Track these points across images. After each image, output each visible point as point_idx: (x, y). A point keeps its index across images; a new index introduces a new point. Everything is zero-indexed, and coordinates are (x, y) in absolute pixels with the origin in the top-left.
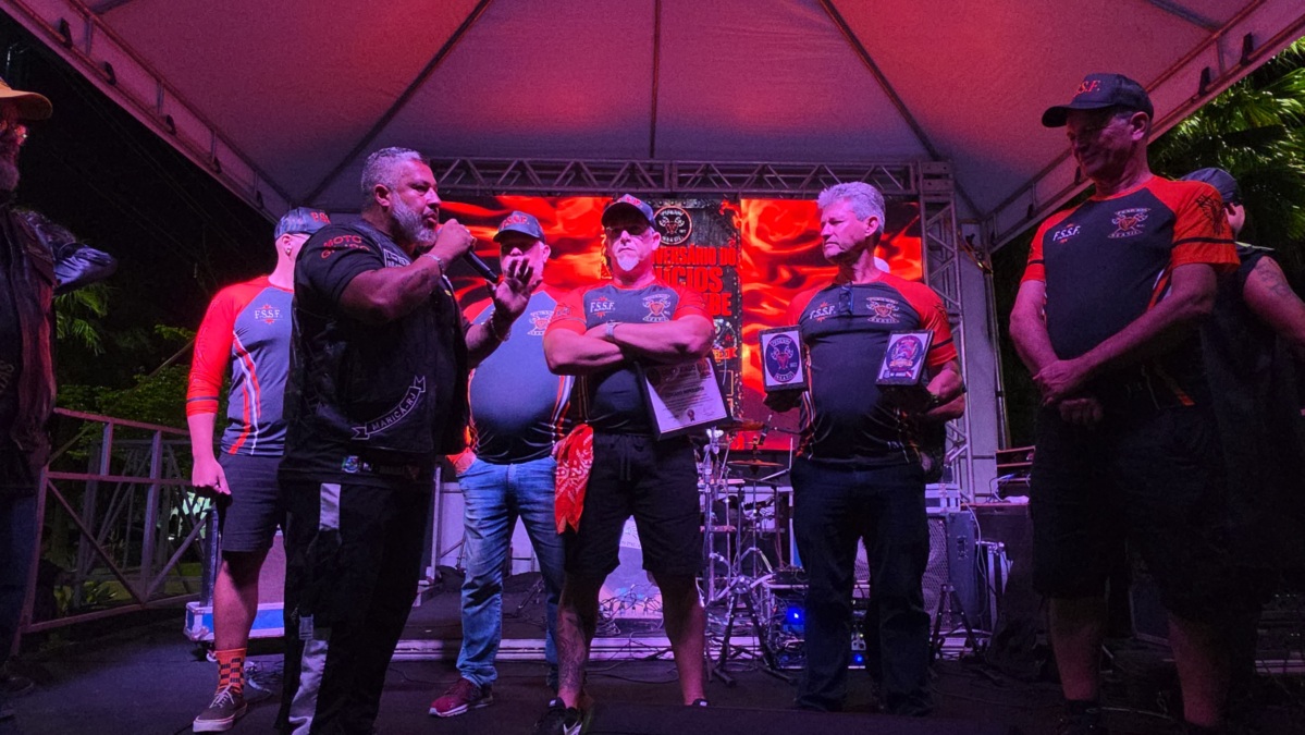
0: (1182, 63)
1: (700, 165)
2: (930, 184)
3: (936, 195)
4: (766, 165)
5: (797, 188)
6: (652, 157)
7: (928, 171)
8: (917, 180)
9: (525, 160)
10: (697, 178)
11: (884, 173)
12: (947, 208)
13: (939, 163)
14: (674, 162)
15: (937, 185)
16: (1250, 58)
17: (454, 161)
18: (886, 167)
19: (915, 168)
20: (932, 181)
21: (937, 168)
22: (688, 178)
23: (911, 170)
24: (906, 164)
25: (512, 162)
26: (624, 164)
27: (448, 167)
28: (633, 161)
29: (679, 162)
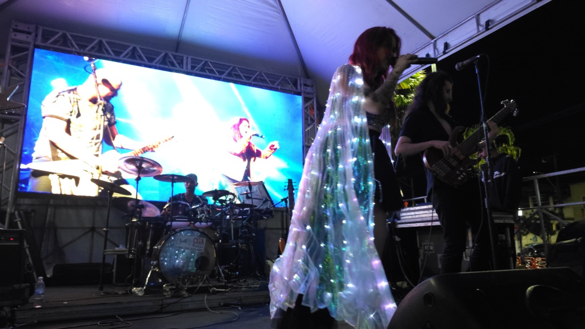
1: (202, 61)
2: (306, 88)
3: (309, 94)
4: (235, 67)
5: (249, 80)
6: (176, 51)
7: (305, 83)
8: (301, 86)
9: (104, 41)
11: (288, 80)
12: (312, 100)
13: (309, 80)
14: (189, 57)
15: (309, 89)
16: (447, 51)
17: (57, 33)
18: (288, 78)
19: (300, 80)
20: (307, 87)
21: (309, 82)
22: (195, 66)
23: (299, 81)
24: (297, 77)
25: (94, 40)
26: (161, 53)
27: (53, 36)
28: (167, 52)
29: (192, 57)
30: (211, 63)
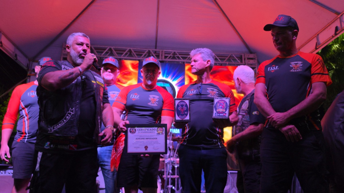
0: (329, 25)
1: (172, 52)
2: (249, 61)
3: (251, 65)
6: (156, 48)
7: (249, 57)
8: (245, 59)
9: (112, 48)
10: (171, 56)
11: (234, 57)
12: (255, 69)
13: (252, 54)
14: (163, 50)
15: (251, 62)
18: (234, 55)
19: (244, 56)
22: (168, 56)
24: (241, 54)
25: (107, 48)
26: (146, 50)
28: (149, 50)
29: (165, 50)
30: (177, 52)
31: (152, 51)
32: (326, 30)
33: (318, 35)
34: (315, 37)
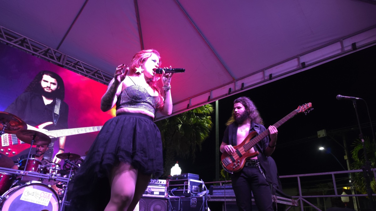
0: (224, 85)
1: (76, 60)
6: (57, 49)
10: (71, 65)
14: (66, 55)
16: (243, 88)
22: (69, 64)
26: (46, 48)
28: (50, 48)
29: (69, 56)
30: (82, 63)
31: (53, 51)
32: (220, 89)
33: (212, 91)
34: (210, 91)
